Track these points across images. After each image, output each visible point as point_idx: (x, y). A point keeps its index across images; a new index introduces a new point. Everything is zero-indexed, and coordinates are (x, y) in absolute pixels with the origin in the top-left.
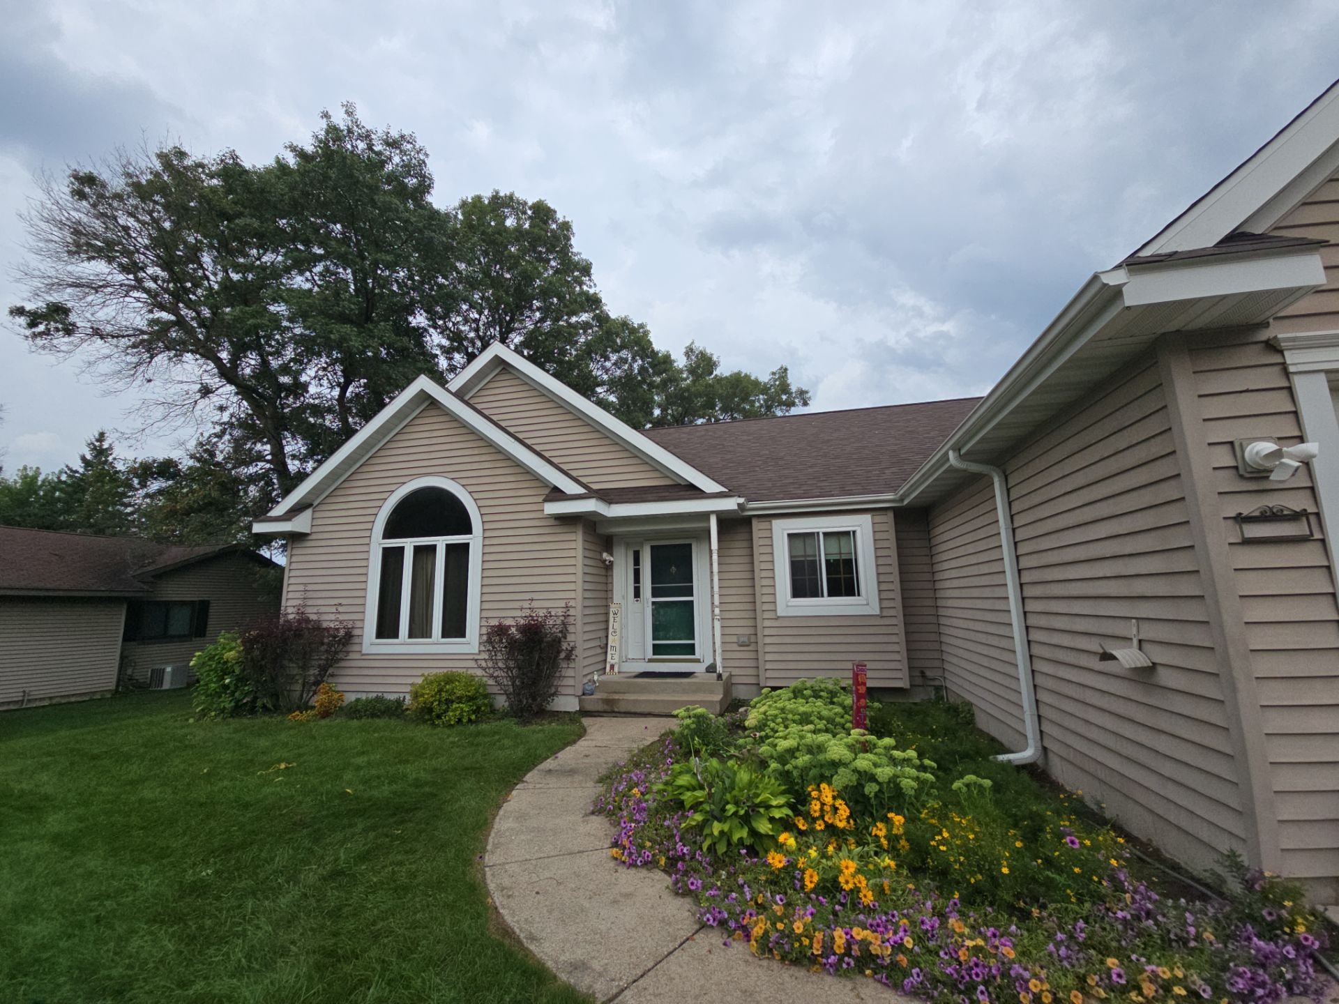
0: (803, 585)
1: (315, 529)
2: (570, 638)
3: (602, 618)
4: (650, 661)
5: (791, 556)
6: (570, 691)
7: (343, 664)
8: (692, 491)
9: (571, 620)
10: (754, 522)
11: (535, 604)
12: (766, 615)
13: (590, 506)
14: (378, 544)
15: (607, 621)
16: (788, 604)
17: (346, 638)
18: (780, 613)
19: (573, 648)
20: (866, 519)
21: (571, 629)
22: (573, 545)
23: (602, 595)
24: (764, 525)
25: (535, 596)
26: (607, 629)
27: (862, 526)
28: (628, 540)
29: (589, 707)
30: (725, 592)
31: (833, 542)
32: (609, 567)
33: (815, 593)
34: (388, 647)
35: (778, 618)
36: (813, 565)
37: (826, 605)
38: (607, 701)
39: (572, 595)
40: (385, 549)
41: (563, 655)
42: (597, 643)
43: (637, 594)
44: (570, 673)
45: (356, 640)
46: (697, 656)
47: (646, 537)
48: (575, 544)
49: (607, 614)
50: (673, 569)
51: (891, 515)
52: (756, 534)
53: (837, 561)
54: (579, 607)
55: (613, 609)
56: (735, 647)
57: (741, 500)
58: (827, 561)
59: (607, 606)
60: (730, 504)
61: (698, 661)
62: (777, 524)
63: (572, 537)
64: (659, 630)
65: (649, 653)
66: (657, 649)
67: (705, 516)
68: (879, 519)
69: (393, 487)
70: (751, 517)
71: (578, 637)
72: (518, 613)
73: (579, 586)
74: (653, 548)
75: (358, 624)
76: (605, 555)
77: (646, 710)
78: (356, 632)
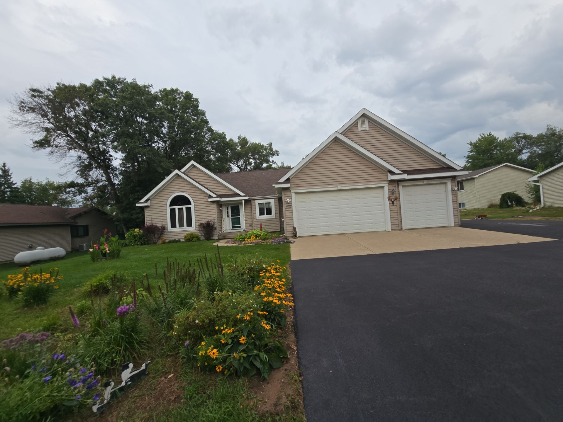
0: (261, 213)
1: (151, 205)
2: (215, 225)
3: (221, 221)
4: (232, 230)
5: (259, 207)
6: (216, 235)
7: (164, 234)
8: (238, 195)
9: (215, 222)
10: (252, 201)
11: (208, 219)
12: (254, 219)
13: (218, 199)
14: (168, 208)
15: (222, 222)
16: (259, 217)
17: (164, 228)
18: (257, 219)
19: (216, 227)
20: (273, 200)
21: (215, 224)
22: (214, 207)
23: (220, 217)
24: (254, 201)
25: (208, 217)
26: (222, 224)
27: (272, 201)
28: (225, 205)
29: (220, 238)
30: (246, 215)
31: (267, 205)
32: (221, 211)
33: (264, 215)
34: (174, 230)
35: (257, 220)
36: (263, 209)
37: (266, 217)
38: (224, 237)
39: (215, 217)
40: (170, 209)
41: (214, 229)
42: (220, 226)
43: (228, 216)
44: (216, 232)
45: (166, 229)
46: (241, 228)
47: (229, 204)
48: (215, 207)
49: (222, 221)
50: (236, 211)
51: (278, 199)
52: (252, 203)
53: (268, 208)
54: (217, 219)
55: (223, 220)
56: (249, 226)
57: (248, 197)
58: (266, 208)
59: (222, 219)
60: (246, 198)
61: (241, 229)
62: (256, 201)
63: (214, 205)
64: (233, 223)
65: (231, 228)
66: (233, 227)
67: (242, 200)
68: (276, 200)
69: (171, 195)
70: (251, 200)
71: (217, 225)
72: (205, 221)
73: (216, 215)
74: (231, 206)
75: (166, 225)
76: (221, 208)
77: (231, 238)
78: (166, 227)
